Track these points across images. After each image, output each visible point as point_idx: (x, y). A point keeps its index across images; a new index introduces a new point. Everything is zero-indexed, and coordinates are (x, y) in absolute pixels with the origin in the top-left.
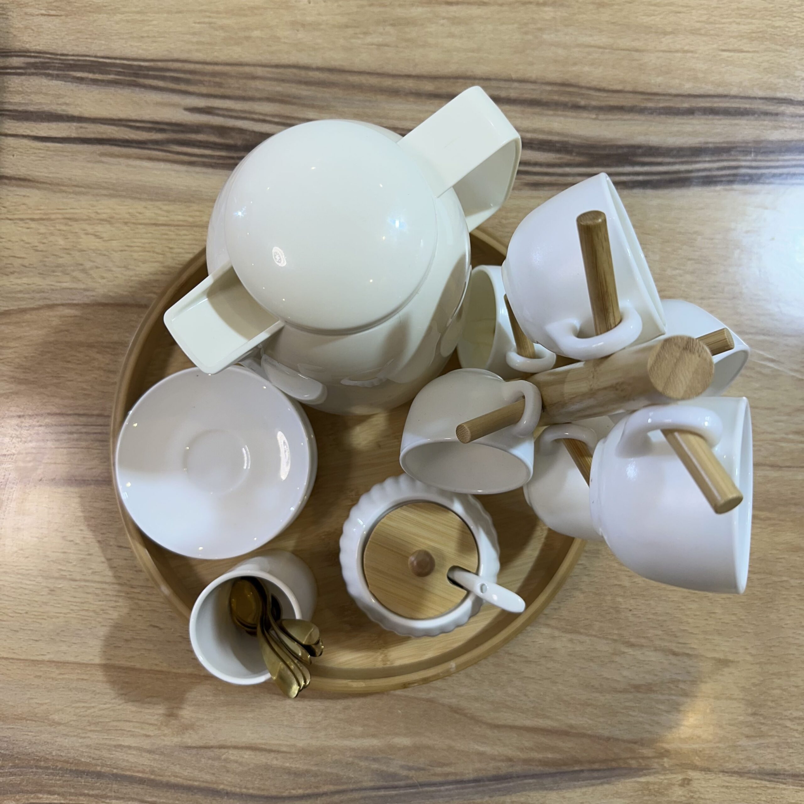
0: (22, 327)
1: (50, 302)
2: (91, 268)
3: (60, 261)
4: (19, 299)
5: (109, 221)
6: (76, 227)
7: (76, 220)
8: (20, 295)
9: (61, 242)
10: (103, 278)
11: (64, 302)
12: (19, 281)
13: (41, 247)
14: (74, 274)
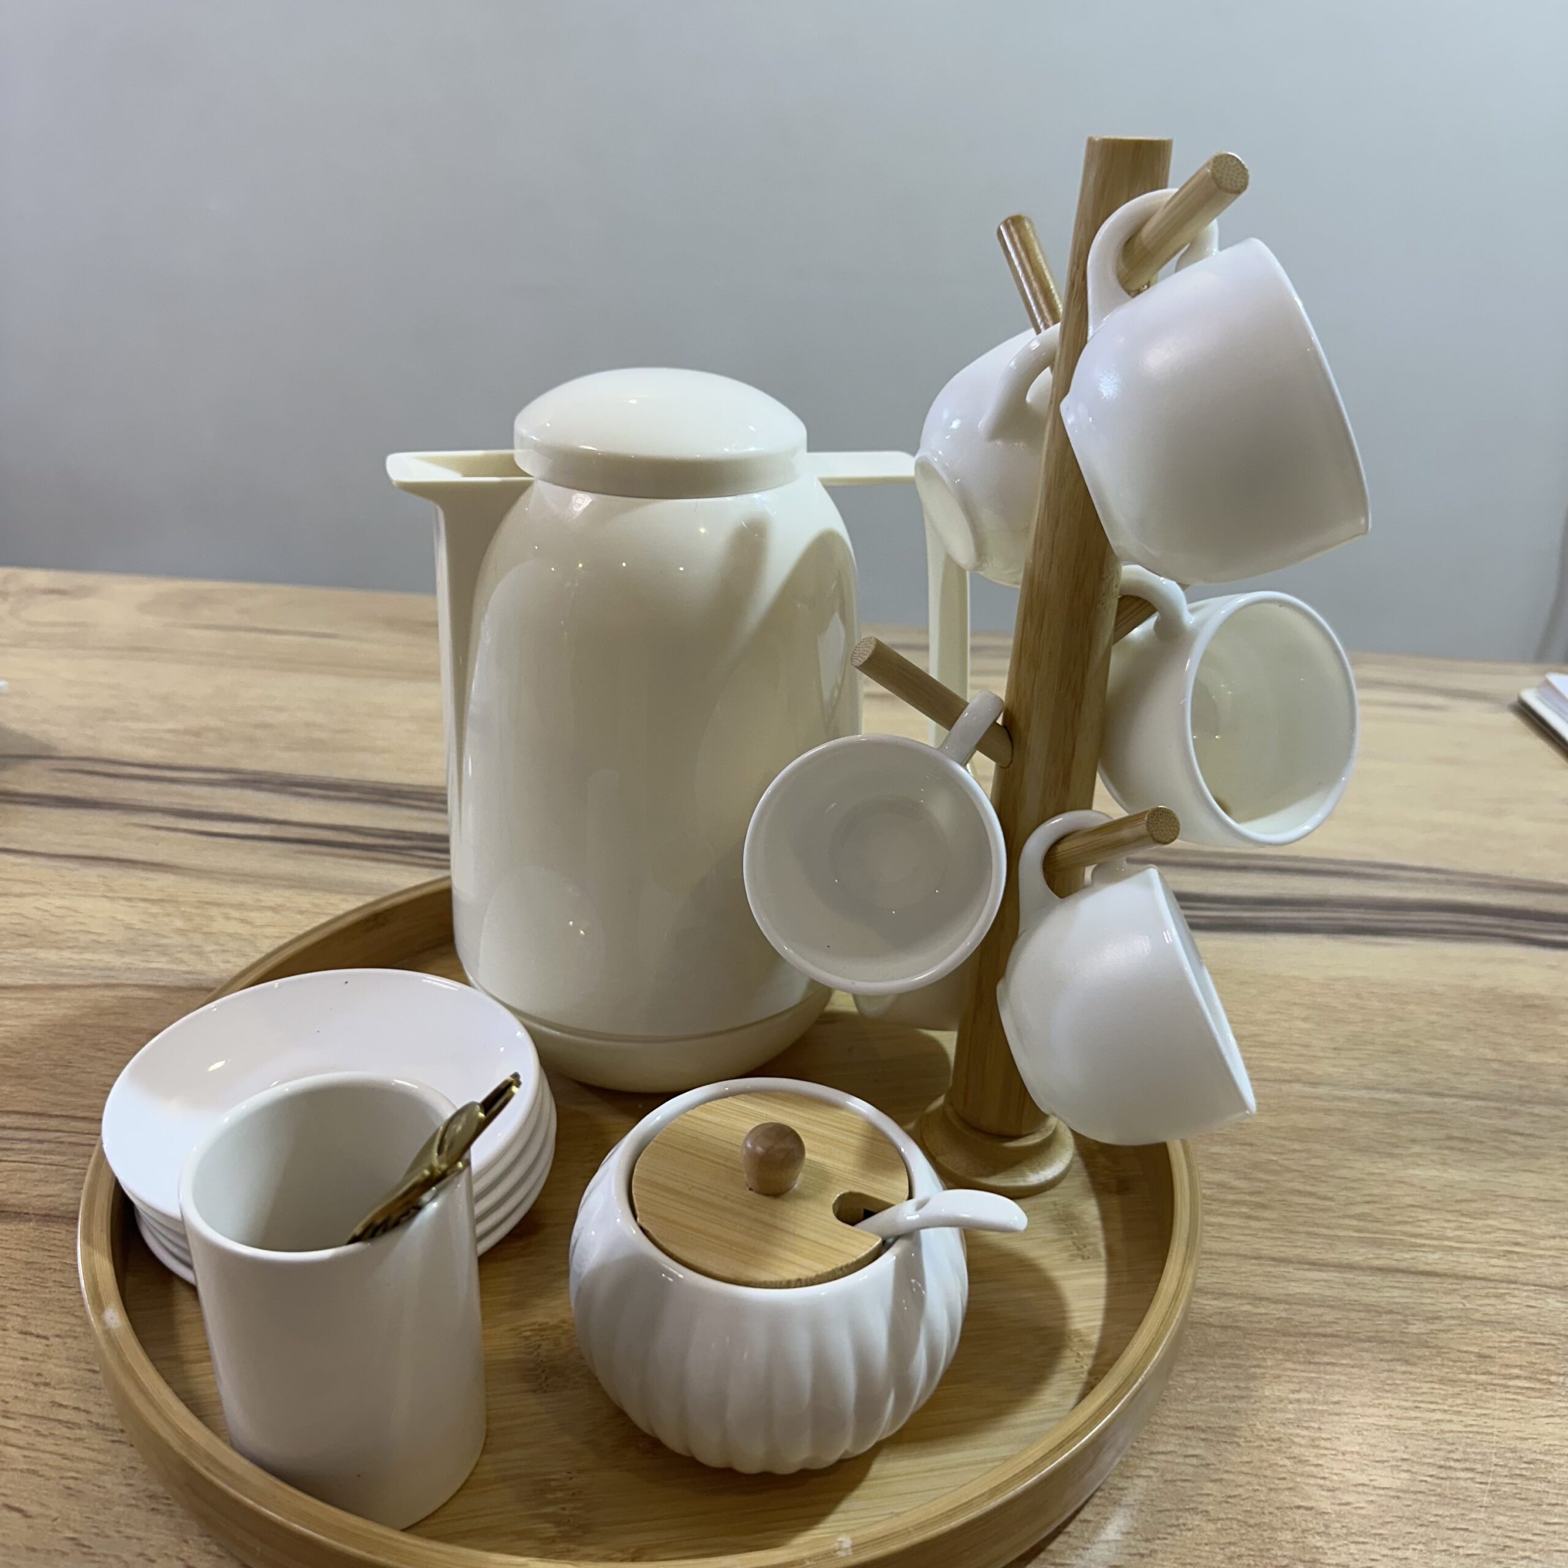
0: (44, 1004)
1: (114, 981)
2: (212, 952)
3: (163, 941)
4: (62, 974)
5: (274, 909)
6: (214, 911)
7: (218, 905)
8: (65, 971)
9: (179, 923)
10: (228, 962)
11: (139, 982)
12: (76, 956)
13: (139, 925)
14: (179, 955)
